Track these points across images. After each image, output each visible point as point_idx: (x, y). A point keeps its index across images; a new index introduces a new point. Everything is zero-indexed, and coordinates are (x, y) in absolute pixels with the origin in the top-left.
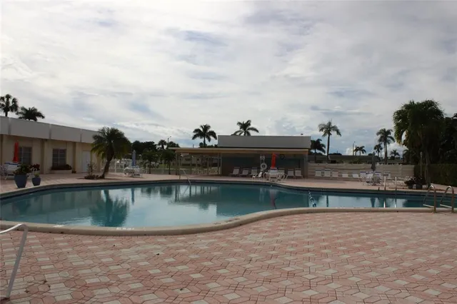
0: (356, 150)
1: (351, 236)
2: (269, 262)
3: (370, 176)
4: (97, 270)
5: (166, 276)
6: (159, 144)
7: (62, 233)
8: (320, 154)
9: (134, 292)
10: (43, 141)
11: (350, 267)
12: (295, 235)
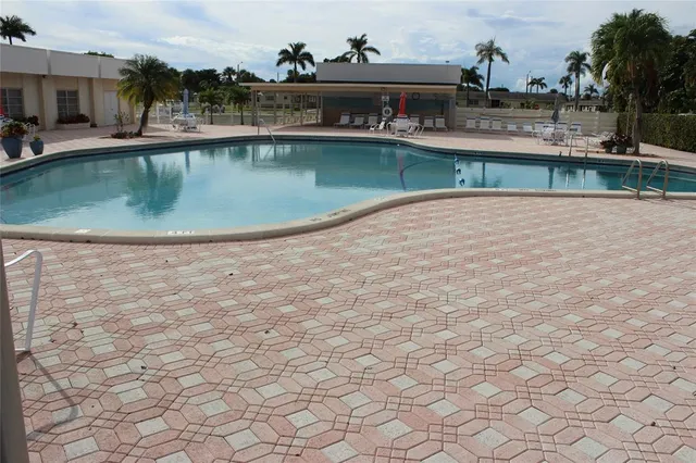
0: (532, 83)
1: (511, 240)
2: (391, 284)
3: (550, 130)
4: (145, 302)
5: (244, 311)
6: (225, 74)
7: (88, 242)
8: (475, 90)
9: (199, 338)
10: (39, 78)
11: (504, 292)
12: (431, 238)
